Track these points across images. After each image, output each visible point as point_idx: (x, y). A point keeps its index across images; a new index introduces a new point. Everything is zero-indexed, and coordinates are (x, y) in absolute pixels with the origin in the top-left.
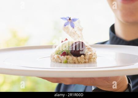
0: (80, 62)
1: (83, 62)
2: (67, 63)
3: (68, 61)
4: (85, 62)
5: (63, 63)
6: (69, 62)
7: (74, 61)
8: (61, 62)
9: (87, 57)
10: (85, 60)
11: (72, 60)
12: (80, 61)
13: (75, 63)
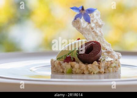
0: (92, 72)
1: (95, 72)
2: (73, 73)
3: (73, 70)
4: (100, 73)
5: (66, 73)
6: (75, 71)
7: (81, 70)
8: (63, 72)
9: (103, 65)
10: (100, 69)
11: (79, 68)
12: (91, 70)
13: (83, 73)
